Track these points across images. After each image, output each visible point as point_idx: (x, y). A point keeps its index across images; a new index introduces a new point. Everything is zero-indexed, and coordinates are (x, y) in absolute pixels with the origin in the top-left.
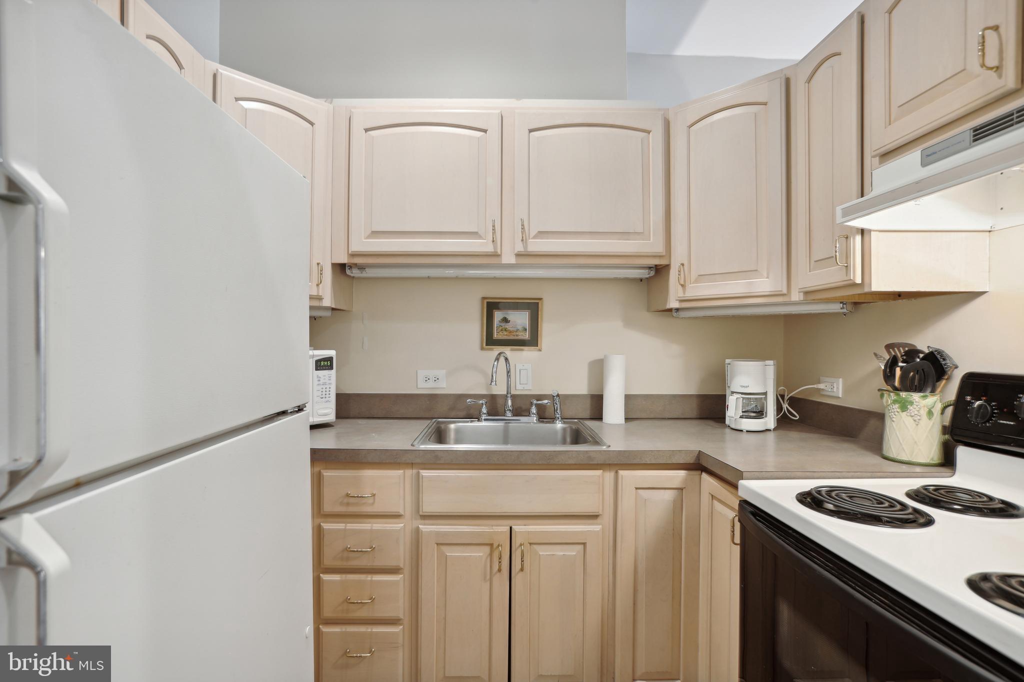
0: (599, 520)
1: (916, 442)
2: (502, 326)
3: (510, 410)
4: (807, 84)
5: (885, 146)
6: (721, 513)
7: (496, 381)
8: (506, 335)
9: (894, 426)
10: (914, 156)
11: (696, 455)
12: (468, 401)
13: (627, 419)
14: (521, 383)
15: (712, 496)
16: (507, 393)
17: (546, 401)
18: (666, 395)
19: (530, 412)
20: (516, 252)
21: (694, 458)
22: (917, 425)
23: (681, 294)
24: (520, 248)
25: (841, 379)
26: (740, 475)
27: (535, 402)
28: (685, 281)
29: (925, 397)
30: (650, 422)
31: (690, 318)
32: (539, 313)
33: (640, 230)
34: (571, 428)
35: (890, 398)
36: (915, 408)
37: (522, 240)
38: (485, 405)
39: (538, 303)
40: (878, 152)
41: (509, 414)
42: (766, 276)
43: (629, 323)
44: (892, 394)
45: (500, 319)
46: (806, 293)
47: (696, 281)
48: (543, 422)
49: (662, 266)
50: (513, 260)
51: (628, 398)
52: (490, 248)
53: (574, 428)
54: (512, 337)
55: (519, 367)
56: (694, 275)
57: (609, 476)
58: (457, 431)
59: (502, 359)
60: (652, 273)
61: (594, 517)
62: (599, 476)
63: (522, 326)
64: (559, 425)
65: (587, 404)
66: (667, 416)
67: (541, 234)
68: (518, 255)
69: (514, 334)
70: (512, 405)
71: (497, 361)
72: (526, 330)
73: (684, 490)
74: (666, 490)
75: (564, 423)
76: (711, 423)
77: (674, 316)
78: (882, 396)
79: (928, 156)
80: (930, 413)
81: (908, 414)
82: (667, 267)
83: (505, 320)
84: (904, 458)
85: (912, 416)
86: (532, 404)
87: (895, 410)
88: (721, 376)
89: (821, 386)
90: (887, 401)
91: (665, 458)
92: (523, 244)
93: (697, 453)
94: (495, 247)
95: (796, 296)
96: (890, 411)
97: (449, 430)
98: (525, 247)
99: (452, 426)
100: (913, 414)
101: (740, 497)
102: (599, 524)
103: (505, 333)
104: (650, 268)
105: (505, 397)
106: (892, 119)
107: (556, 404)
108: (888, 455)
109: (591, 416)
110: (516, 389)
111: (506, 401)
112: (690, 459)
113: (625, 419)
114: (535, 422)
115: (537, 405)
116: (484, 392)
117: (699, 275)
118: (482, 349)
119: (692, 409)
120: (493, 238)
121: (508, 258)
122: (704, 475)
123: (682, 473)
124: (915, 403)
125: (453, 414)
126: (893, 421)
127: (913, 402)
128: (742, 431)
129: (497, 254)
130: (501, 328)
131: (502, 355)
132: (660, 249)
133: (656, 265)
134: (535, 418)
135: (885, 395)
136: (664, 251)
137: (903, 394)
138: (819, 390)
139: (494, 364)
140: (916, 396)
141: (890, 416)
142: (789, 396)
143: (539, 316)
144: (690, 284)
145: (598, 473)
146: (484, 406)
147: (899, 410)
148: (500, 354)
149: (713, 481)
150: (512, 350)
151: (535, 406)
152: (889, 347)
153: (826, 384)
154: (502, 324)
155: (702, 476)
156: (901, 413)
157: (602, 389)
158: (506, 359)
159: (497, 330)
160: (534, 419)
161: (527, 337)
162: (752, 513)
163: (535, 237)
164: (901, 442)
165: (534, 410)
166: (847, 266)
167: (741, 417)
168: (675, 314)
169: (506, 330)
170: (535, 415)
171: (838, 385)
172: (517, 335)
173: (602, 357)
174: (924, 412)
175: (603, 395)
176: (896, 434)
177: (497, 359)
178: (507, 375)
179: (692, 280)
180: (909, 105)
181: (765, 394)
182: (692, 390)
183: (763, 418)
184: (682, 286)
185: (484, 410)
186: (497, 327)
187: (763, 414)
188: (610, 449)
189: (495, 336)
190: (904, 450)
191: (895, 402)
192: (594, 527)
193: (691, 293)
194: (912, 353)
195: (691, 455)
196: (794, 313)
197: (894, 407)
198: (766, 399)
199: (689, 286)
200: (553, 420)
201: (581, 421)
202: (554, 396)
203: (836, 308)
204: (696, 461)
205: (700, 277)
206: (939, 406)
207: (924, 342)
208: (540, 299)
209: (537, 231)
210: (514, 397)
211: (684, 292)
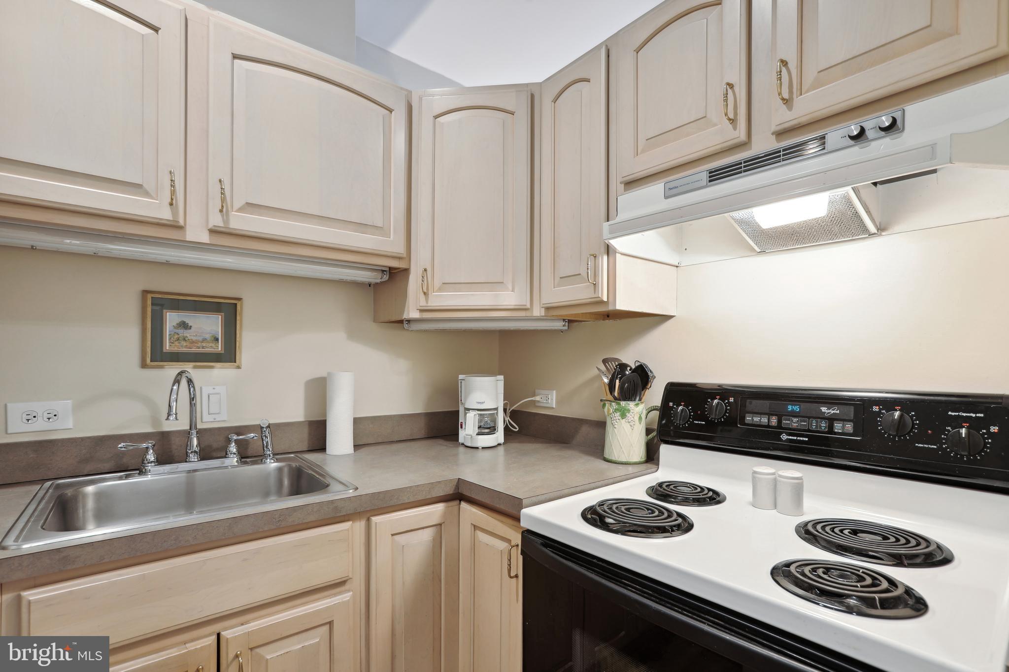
0: (347, 587)
1: (632, 445)
2: (178, 334)
3: (195, 452)
4: (553, 103)
5: (633, 174)
6: (488, 545)
7: (176, 414)
8: (186, 347)
9: (616, 431)
10: (657, 188)
11: (455, 484)
12: (120, 446)
13: (357, 447)
14: (211, 412)
15: (475, 526)
16: (190, 429)
17: (252, 434)
18: (394, 416)
19: (226, 452)
20: (210, 226)
21: (454, 487)
22: (633, 429)
23: (423, 303)
24: (216, 221)
25: (555, 391)
26: (518, 503)
27: (235, 437)
28: (428, 288)
29: (637, 405)
30: (380, 449)
31: (417, 331)
32: (238, 318)
33: (379, 224)
34: (290, 467)
35: (611, 407)
36: (631, 415)
37: (221, 211)
38: (153, 449)
39: (236, 304)
40: (625, 179)
41: (193, 457)
42: (511, 290)
43: (353, 334)
44: (613, 404)
45: (175, 324)
46: (548, 309)
47: (440, 290)
48: (246, 463)
49: (400, 270)
50: (205, 238)
51: (357, 421)
52: (165, 214)
53: (294, 466)
54: (194, 350)
55: (206, 391)
56: (437, 283)
57: (358, 526)
58: (99, 495)
59: (184, 382)
60: (386, 277)
61: (339, 584)
62: (348, 530)
63: (211, 335)
64: (272, 465)
65: (305, 432)
66: (396, 439)
67: (250, 207)
68: (213, 232)
69: (199, 344)
70: (199, 444)
71: (177, 384)
72: (217, 340)
73: (442, 525)
74: (425, 529)
75: (278, 461)
76: (441, 441)
77: (405, 328)
78: (604, 405)
79: (670, 189)
80: (640, 418)
81: (627, 421)
82: (406, 271)
83: (184, 325)
84: (624, 460)
85: (629, 422)
86: (229, 441)
87: (617, 418)
88: (453, 392)
89: (538, 398)
90: (609, 410)
91: (424, 493)
92: (223, 216)
93: (456, 482)
94: (175, 212)
95: (538, 312)
96: (613, 419)
97: (85, 496)
98: (226, 221)
99: (90, 489)
100: (630, 421)
101: (522, 528)
102: (349, 591)
103: (185, 344)
104: (383, 271)
105: (187, 434)
106: (639, 151)
107: (266, 437)
108: (610, 458)
109: (309, 447)
110: (202, 422)
111: (189, 439)
112: (449, 490)
113: (355, 446)
114: (236, 464)
115: (236, 441)
116: (149, 429)
117: (443, 283)
118: (144, 365)
119: (419, 429)
120: (172, 199)
121: (196, 233)
122: (464, 505)
123: (440, 507)
124: (631, 411)
125: (88, 468)
126: (615, 428)
127: (630, 410)
128: (478, 448)
129: (180, 224)
130: (176, 336)
131: (184, 375)
132: (399, 248)
133: (390, 268)
134: (236, 459)
135: (607, 404)
136: (405, 253)
137: (623, 403)
138: (534, 402)
139: (172, 389)
140: (631, 405)
141: (612, 424)
142: (511, 410)
143: (238, 322)
144: (434, 292)
145: (347, 525)
146: (151, 451)
147: (619, 418)
148: (180, 374)
149: (477, 511)
150: (195, 367)
151: (235, 443)
152: (605, 361)
153: (540, 396)
154: (177, 331)
155: (461, 506)
156: (621, 420)
157: (325, 413)
158: (190, 381)
159: (170, 339)
160: (234, 460)
161: (220, 349)
162: (543, 545)
163: (240, 210)
164: (621, 445)
165: (233, 448)
166: (595, 284)
167: (478, 434)
168: (406, 326)
169: (184, 340)
170: (235, 456)
171: (552, 396)
172: (203, 347)
173: (324, 374)
174: (637, 418)
175: (326, 420)
176: (618, 439)
177: (177, 381)
178: (191, 403)
179: (436, 289)
180: (655, 140)
181: (496, 409)
182: (418, 407)
183: (495, 433)
184: (425, 293)
185: (151, 457)
186: (170, 335)
187: (495, 430)
188: (360, 492)
189: (167, 347)
190: (624, 453)
191: (616, 410)
192: (344, 597)
193: (434, 303)
194: (623, 366)
195: (450, 485)
196: (512, 328)
197: (616, 415)
198: (497, 413)
199: (433, 295)
200: (259, 458)
201: (299, 455)
202: (263, 428)
203: (559, 325)
204: (455, 490)
205: (445, 285)
206: (645, 412)
207: (630, 357)
208: (240, 299)
209: (245, 203)
210: (201, 433)
211: (427, 302)
